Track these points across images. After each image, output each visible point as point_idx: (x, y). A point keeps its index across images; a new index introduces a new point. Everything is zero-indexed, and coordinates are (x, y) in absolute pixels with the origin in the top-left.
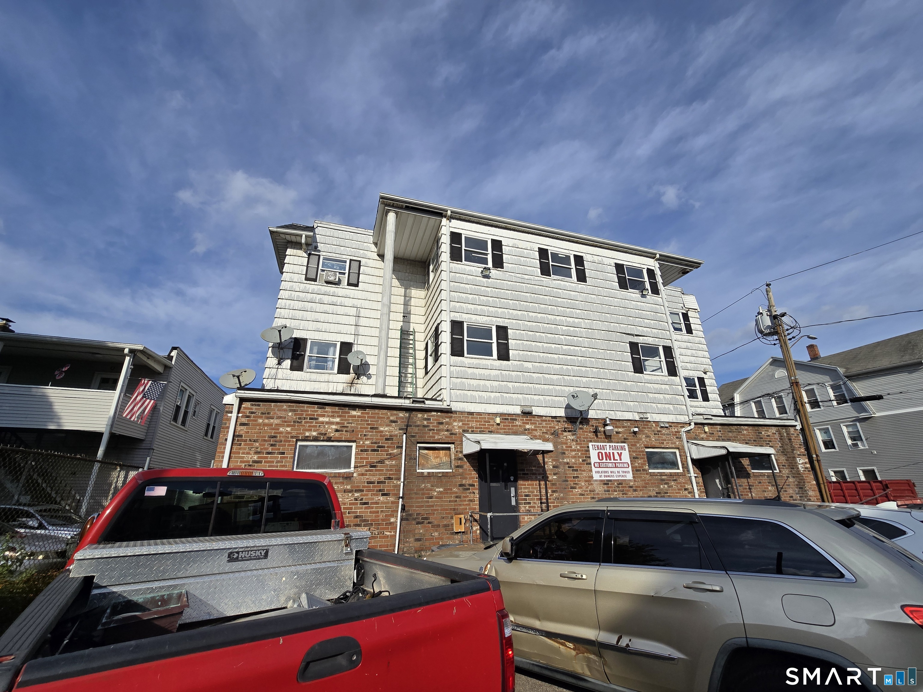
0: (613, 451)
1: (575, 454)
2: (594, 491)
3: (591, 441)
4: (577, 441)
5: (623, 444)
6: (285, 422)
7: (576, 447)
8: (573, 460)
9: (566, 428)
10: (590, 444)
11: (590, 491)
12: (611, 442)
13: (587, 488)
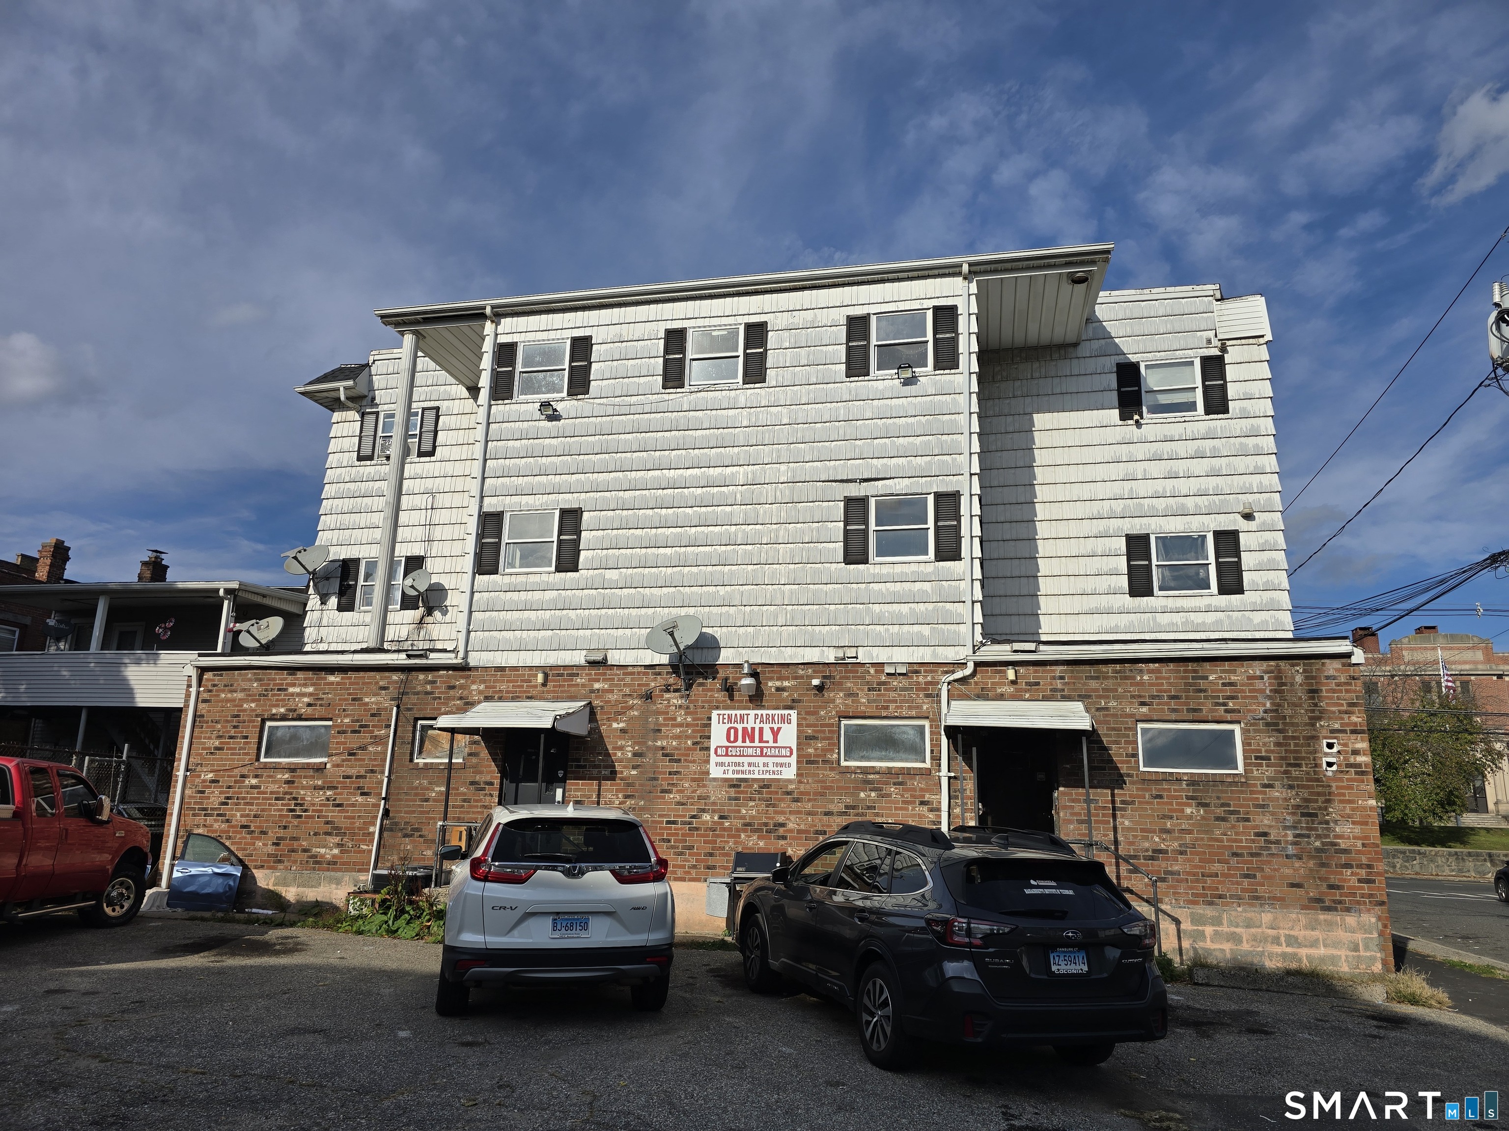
0: (762, 725)
1: (680, 731)
2: (707, 797)
3: (717, 708)
4: (688, 708)
5: (786, 712)
6: (250, 695)
7: (685, 719)
8: (674, 743)
9: (669, 685)
10: (715, 714)
11: (699, 798)
12: (762, 707)
13: (694, 791)
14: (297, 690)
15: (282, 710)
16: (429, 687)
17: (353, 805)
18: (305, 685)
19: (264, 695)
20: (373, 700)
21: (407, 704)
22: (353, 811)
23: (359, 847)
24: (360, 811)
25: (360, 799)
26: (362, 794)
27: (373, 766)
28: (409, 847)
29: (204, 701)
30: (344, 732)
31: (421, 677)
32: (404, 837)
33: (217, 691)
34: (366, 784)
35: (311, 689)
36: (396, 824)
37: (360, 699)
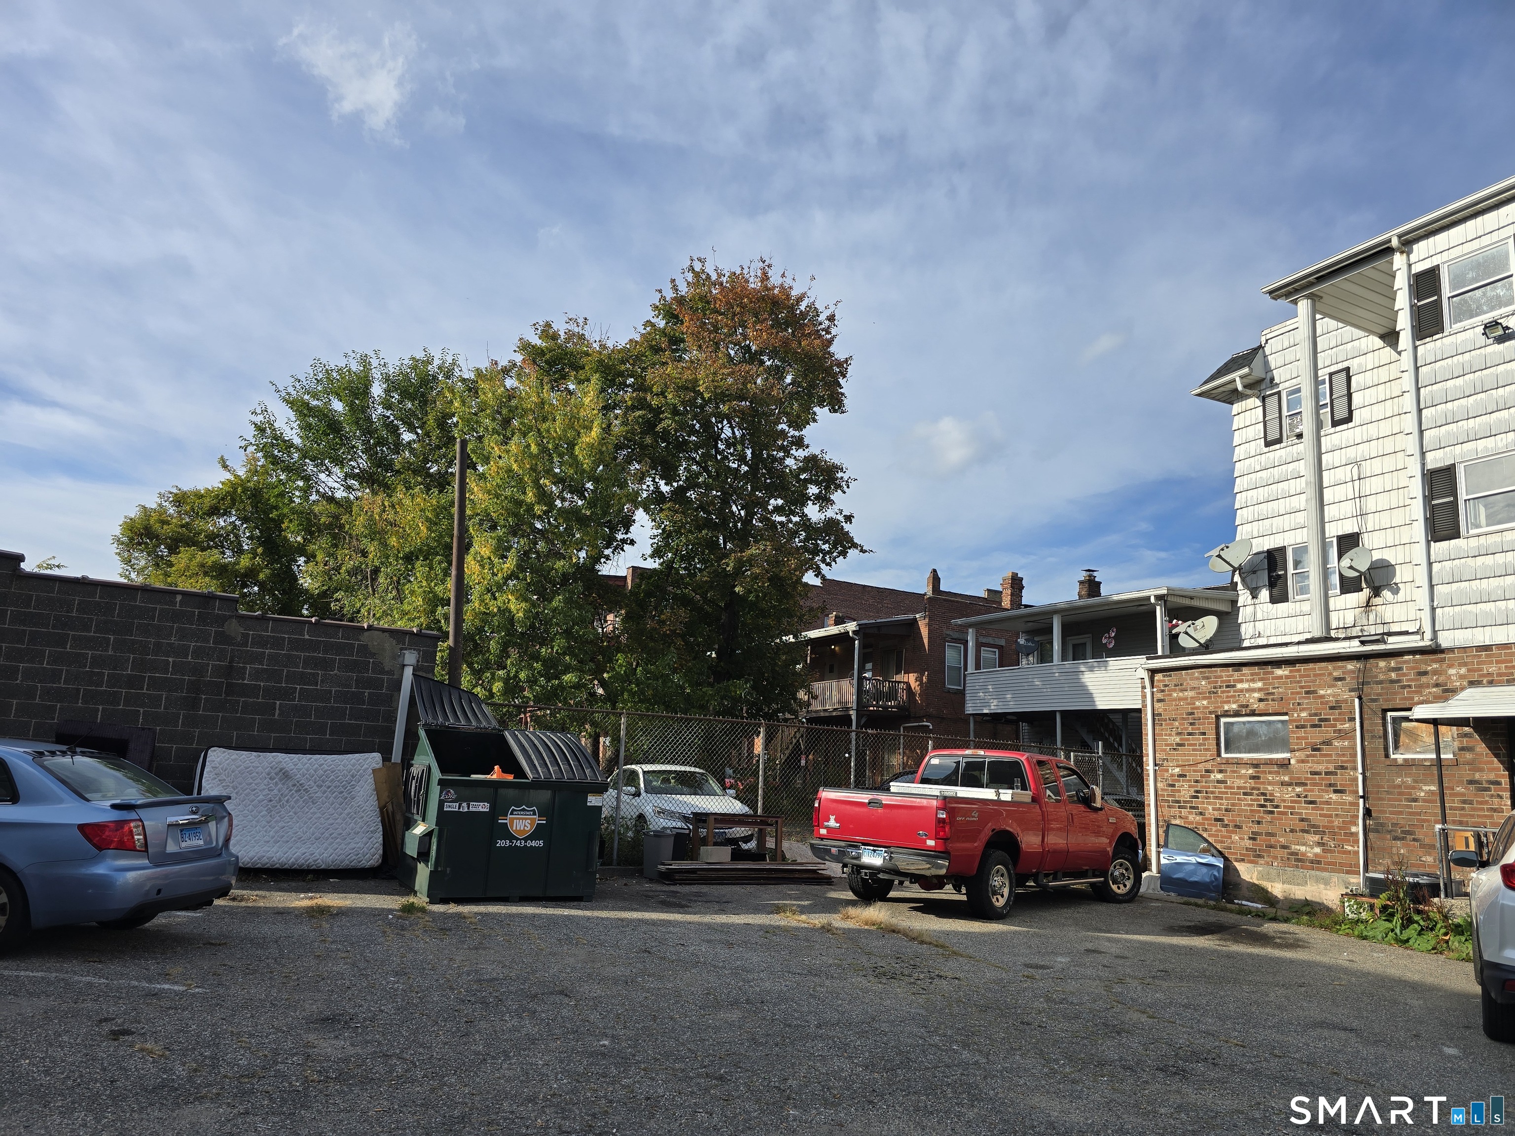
6: (1200, 693)
14: (1245, 686)
15: (1234, 706)
16: (1393, 675)
17: (1328, 803)
18: (1253, 680)
19: (1214, 693)
20: (1329, 692)
21: (1370, 695)
22: (1328, 809)
23: (1343, 847)
24: (1337, 810)
25: (1334, 796)
26: (1336, 791)
27: (1342, 762)
28: (1402, 851)
29: (1159, 701)
30: (1303, 727)
31: (1382, 664)
32: (1394, 840)
33: (1169, 691)
34: (1339, 779)
35: (1259, 685)
36: (1382, 825)
37: (1314, 692)
